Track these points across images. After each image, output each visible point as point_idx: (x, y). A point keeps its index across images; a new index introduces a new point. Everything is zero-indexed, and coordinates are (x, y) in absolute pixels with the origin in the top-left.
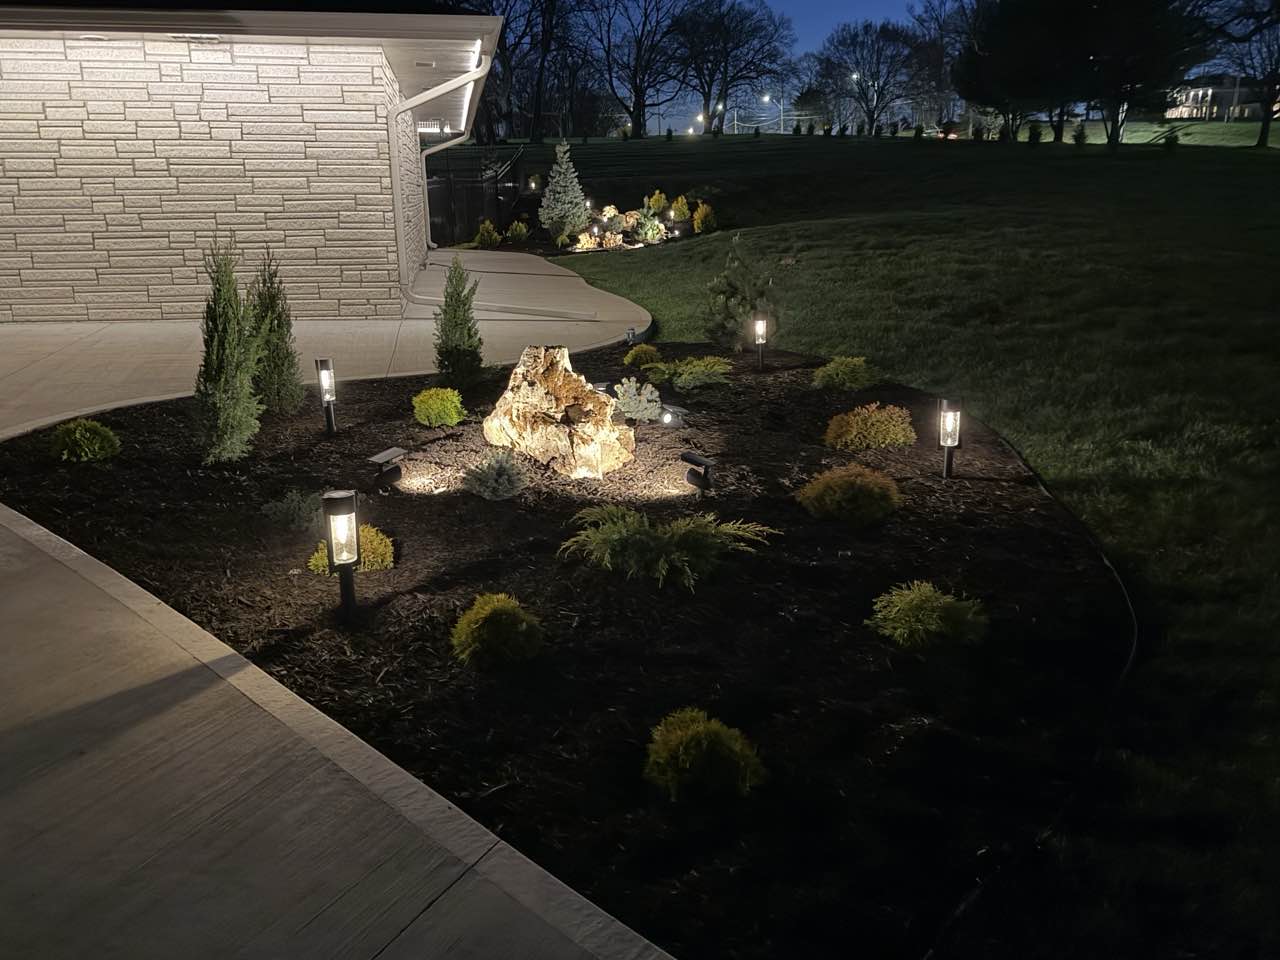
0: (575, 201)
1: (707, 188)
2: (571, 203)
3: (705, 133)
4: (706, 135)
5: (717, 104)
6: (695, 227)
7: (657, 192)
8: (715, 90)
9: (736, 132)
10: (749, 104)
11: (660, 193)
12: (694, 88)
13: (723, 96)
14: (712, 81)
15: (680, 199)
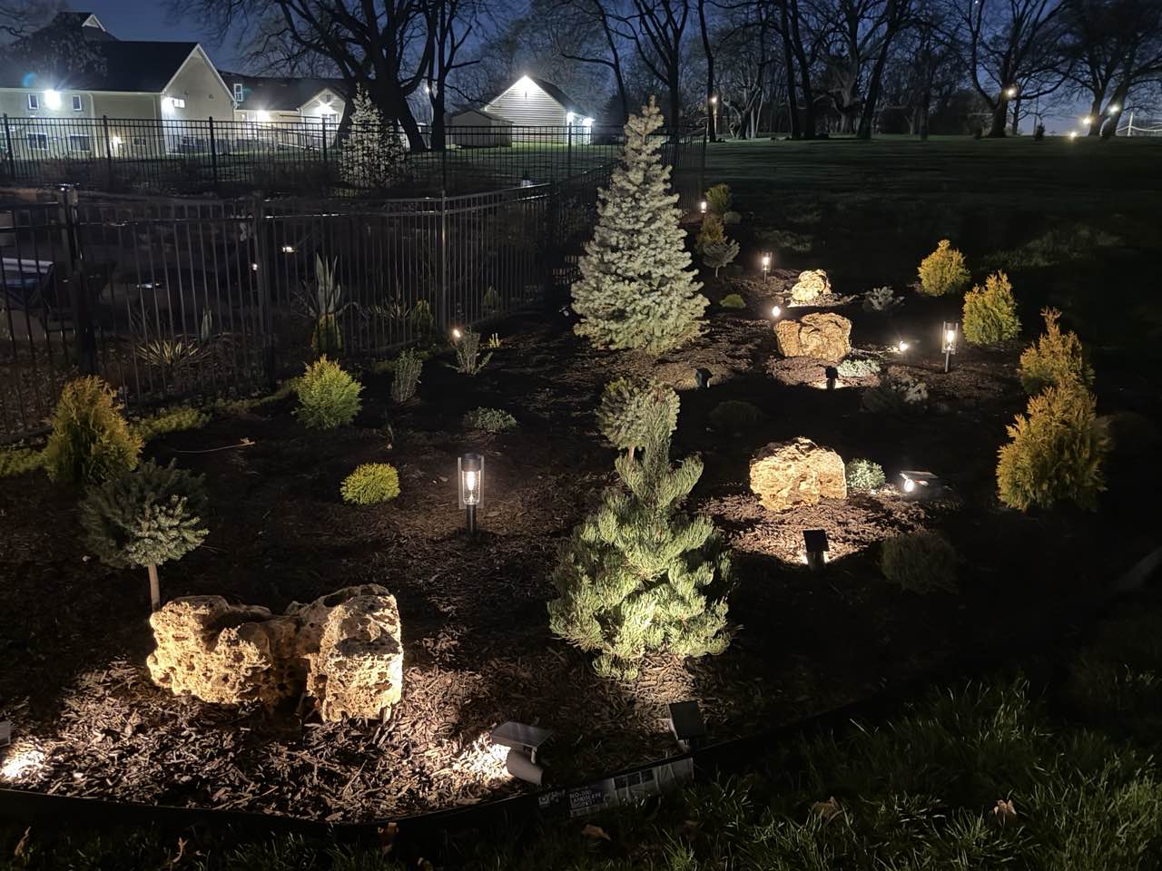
0: (658, 272)
1: (1085, 233)
2: (647, 276)
3: (1090, 134)
4: (1092, 136)
5: (1111, 104)
6: (1003, 483)
7: (944, 244)
8: (1112, 84)
9: (1129, 135)
10: (1155, 103)
11: (952, 247)
12: (1084, 84)
13: (1119, 96)
14: (1109, 76)
15: (991, 282)
